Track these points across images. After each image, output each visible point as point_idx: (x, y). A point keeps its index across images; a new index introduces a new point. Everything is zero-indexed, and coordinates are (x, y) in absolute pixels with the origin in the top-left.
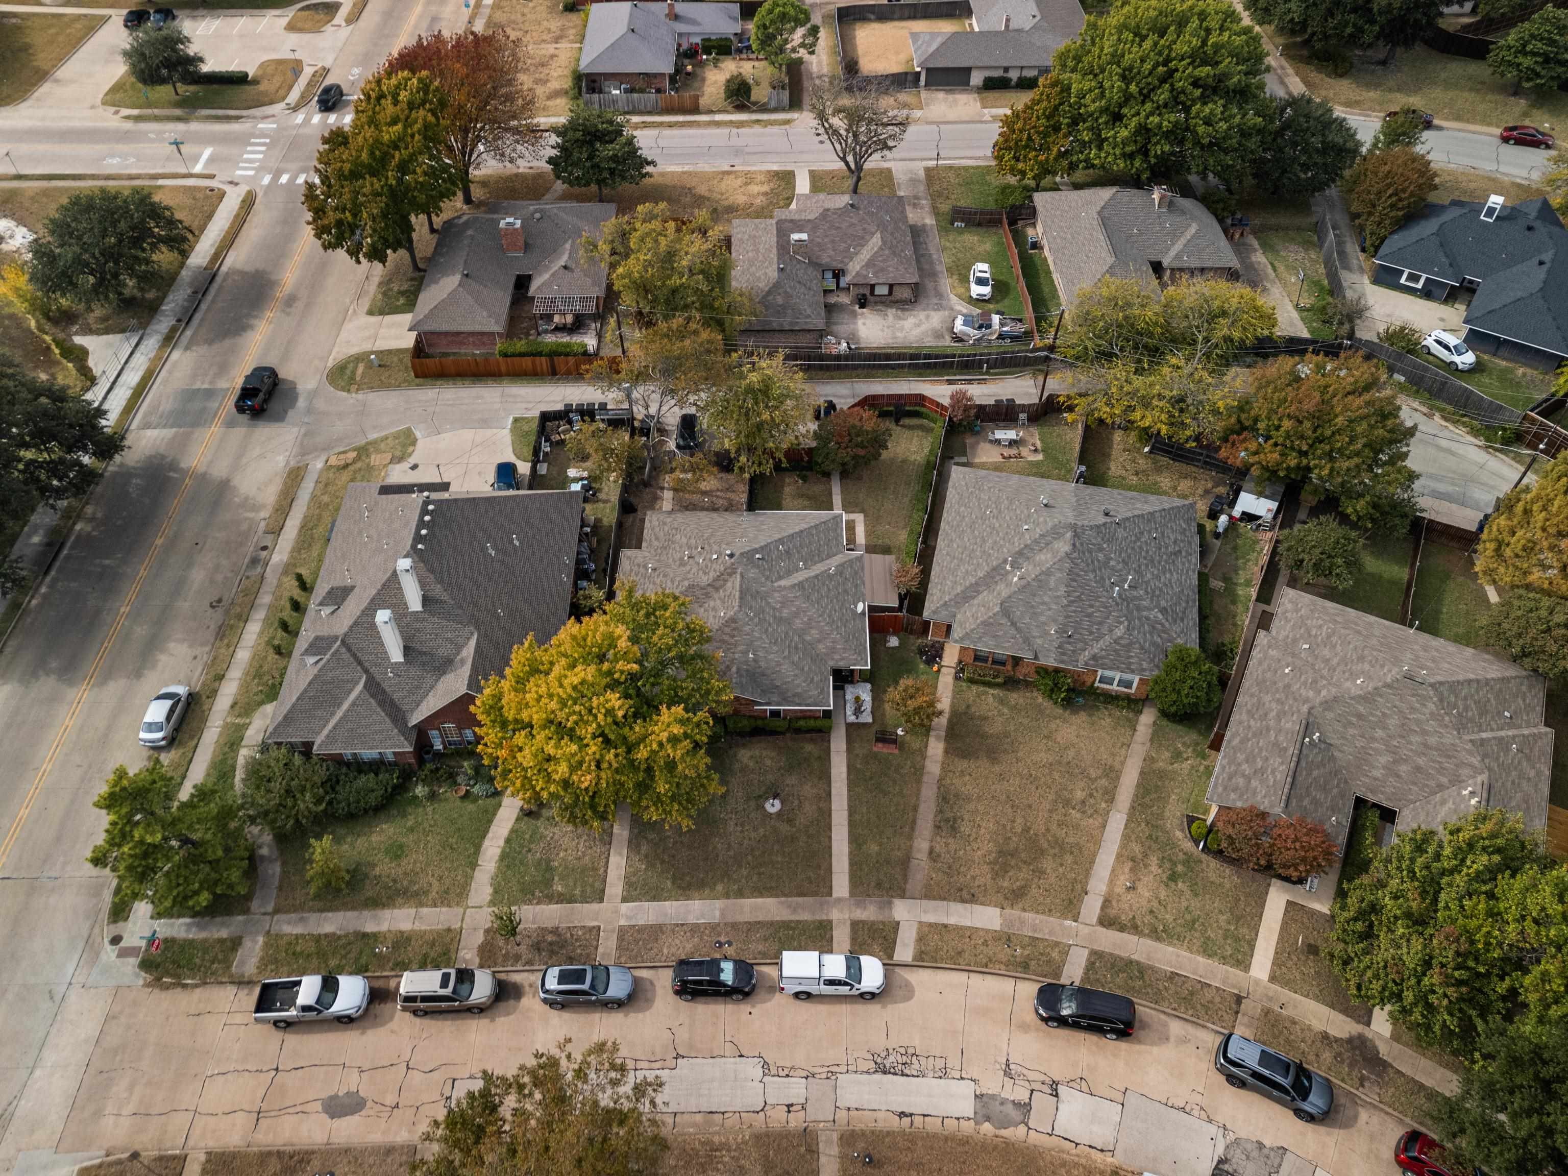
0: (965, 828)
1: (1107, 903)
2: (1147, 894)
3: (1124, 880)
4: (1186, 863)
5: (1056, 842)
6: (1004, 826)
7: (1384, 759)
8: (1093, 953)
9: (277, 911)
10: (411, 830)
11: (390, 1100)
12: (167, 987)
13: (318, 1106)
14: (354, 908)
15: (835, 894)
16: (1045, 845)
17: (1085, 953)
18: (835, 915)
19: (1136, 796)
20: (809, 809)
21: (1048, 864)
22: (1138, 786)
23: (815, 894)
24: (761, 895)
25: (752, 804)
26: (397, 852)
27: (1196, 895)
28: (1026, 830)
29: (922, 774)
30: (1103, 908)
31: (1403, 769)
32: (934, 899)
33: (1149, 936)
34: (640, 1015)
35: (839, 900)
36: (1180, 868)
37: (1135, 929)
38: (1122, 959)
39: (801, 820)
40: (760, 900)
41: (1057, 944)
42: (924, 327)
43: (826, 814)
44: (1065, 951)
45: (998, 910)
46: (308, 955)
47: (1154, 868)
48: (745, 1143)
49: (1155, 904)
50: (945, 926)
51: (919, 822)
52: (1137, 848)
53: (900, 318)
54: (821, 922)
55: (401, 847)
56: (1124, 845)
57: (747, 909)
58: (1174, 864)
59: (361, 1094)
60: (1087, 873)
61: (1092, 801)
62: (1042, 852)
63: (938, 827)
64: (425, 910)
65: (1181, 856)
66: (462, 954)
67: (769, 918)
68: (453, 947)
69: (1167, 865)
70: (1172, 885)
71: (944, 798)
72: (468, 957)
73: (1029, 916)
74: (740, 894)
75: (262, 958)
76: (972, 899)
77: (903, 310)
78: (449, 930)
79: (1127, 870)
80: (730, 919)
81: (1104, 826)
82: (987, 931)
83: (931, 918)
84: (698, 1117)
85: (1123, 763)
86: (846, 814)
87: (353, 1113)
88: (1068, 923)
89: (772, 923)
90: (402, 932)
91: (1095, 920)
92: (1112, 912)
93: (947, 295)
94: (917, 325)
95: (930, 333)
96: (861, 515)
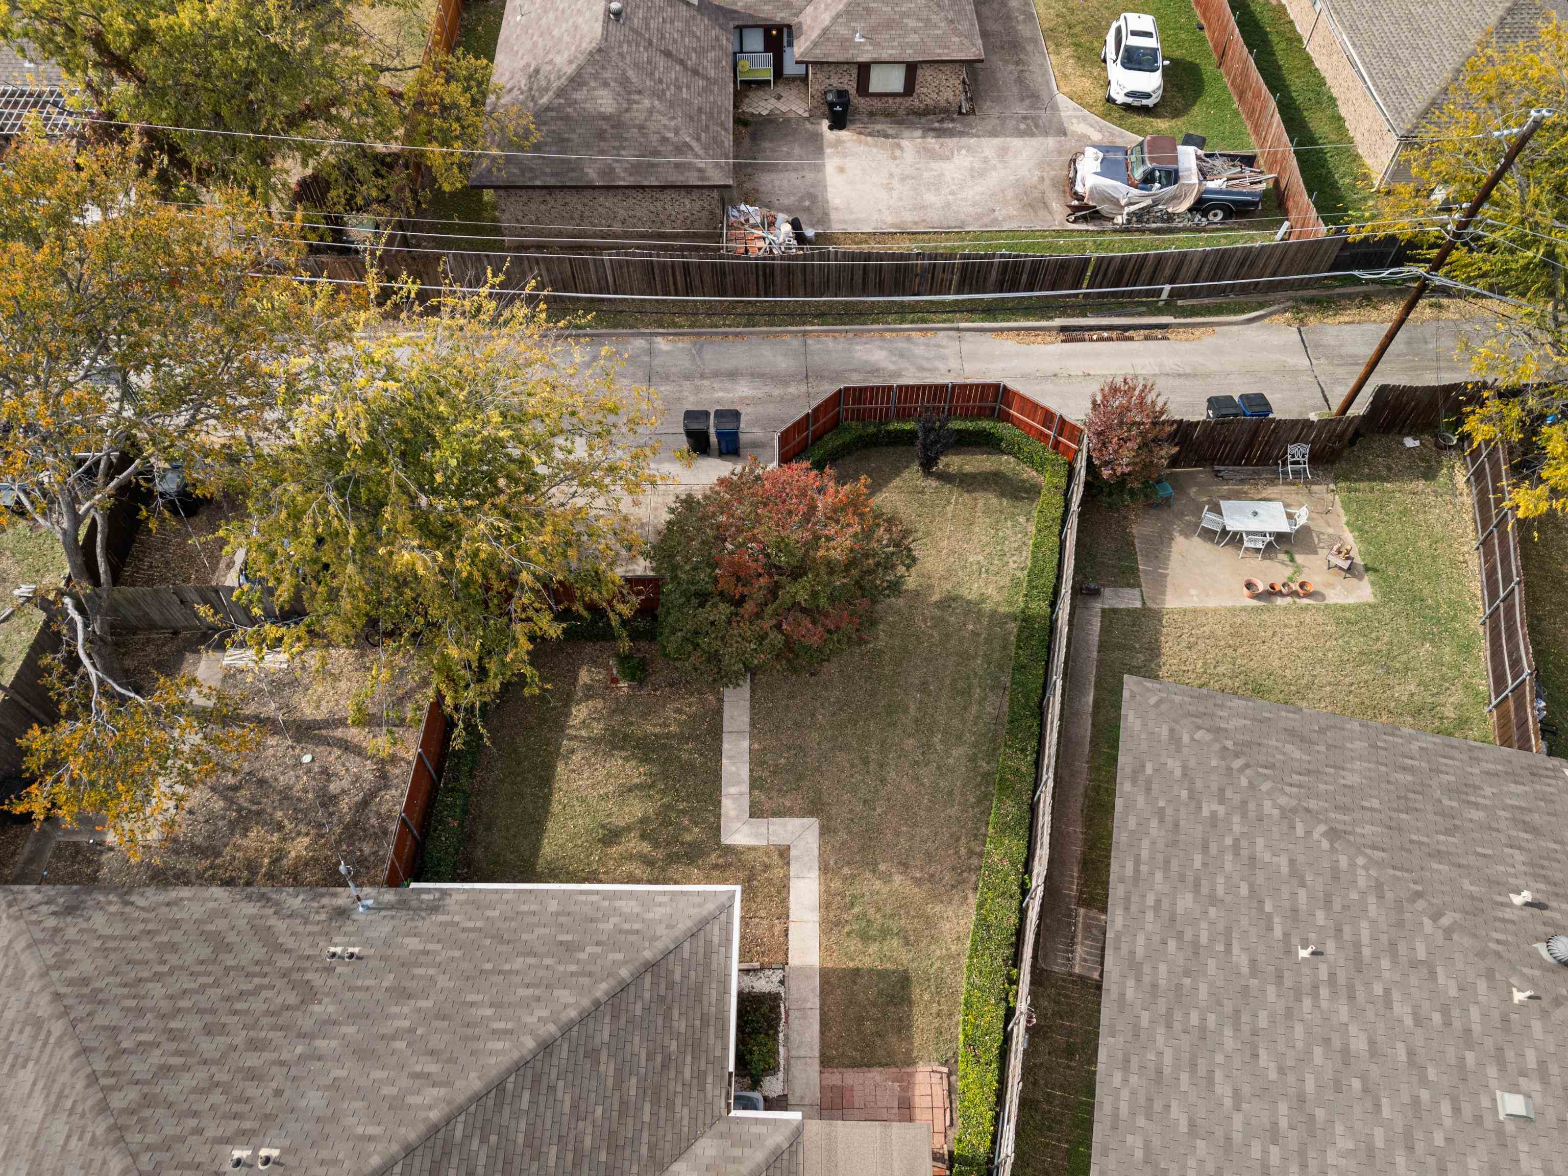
42: (993, 180)
53: (933, 156)
77: (941, 133)
93: (1052, 97)
94: (978, 174)
95: (1010, 194)
96: (813, 824)
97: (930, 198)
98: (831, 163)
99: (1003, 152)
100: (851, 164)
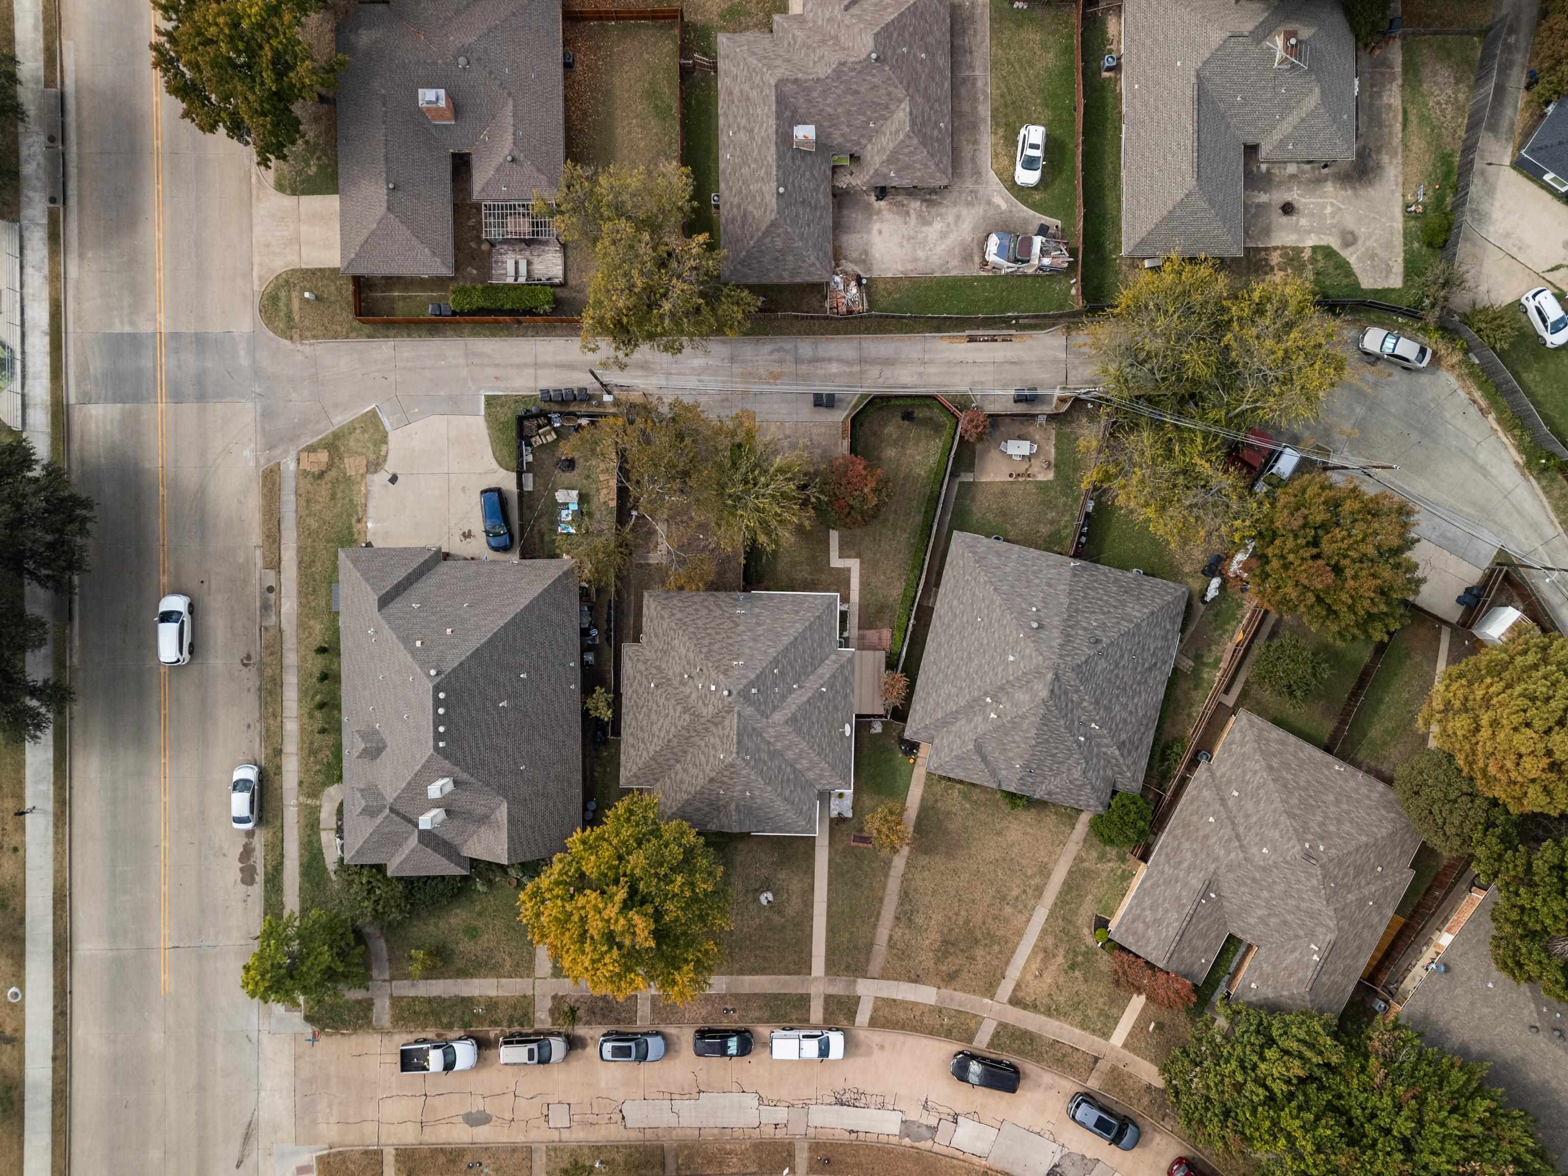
0: (919, 920)
1: (1018, 987)
2: (1049, 981)
3: (1035, 966)
4: (1085, 954)
5: (988, 934)
6: (950, 918)
7: (1260, 913)
8: (1001, 1024)
9: (393, 978)
10: (480, 914)
11: (508, 1116)
12: (330, 1035)
13: (460, 1119)
14: (450, 977)
15: (814, 974)
16: (979, 936)
17: (995, 1024)
18: (813, 991)
19: (1060, 893)
20: (796, 902)
21: (979, 952)
22: (1064, 884)
23: (798, 973)
24: (757, 974)
25: (750, 897)
26: (472, 933)
27: (1086, 981)
28: (967, 922)
29: (889, 868)
30: (1014, 990)
31: (1273, 921)
32: (888, 979)
33: (1043, 1013)
34: (672, 1062)
35: (816, 979)
36: (1080, 958)
37: (1034, 1007)
38: (1019, 1029)
39: (790, 912)
40: (756, 977)
41: (975, 1016)
42: (950, 240)
43: (808, 904)
44: (979, 1019)
45: (935, 990)
46: (426, 1014)
47: (1060, 959)
48: (747, 1150)
49: (1054, 989)
50: (894, 1000)
51: (883, 912)
52: (1050, 941)
54: (802, 995)
55: (475, 929)
56: (1041, 938)
57: (747, 985)
58: (1076, 954)
59: (488, 1112)
60: (1008, 962)
61: (1024, 897)
62: (977, 941)
63: (897, 919)
64: (504, 980)
65: (1083, 948)
66: (538, 1015)
67: (763, 991)
68: (530, 1010)
69: (1071, 956)
70: (1070, 972)
71: (905, 892)
72: (543, 1017)
73: (960, 996)
74: (741, 972)
75: (393, 1016)
76: (917, 980)
78: (525, 996)
79: (1039, 960)
80: (733, 991)
81: (1028, 921)
82: (925, 1005)
83: (885, 994)
84: (715, 1131)
85: (1056, 861)
86: (825, 905)
87: (484, 1124)
88: (987, 1001)
89: (765, 996)
90: (491, 998)
91: (1006, 1000)
92: (1021, 994)
93: (987, 172)
94: (944, 235)
95: (957, 250)
96: (858, 561)
97: (921, 254)
98: (876, 227)
99: (958, 217)
100: (885, 227)
